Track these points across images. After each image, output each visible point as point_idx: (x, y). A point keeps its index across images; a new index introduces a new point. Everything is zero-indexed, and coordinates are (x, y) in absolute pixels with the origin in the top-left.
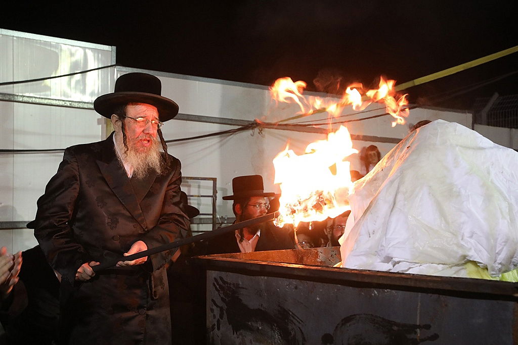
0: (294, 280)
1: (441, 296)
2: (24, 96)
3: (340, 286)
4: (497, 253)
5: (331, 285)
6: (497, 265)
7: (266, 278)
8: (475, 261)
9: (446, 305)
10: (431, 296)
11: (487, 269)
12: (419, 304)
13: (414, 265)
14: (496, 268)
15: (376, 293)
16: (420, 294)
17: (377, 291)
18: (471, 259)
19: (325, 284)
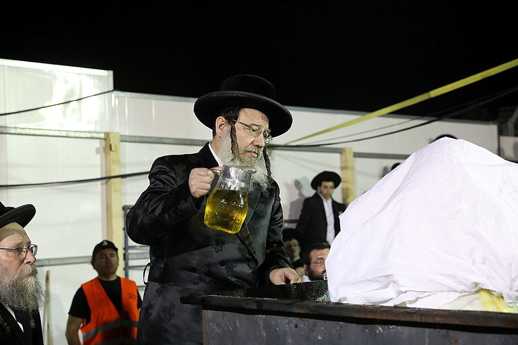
0: (294, 318)
1: (450, 331)
2: (17, 128)
3: (342, 323)
4: (513, 280)
5: (333, 323)
6: (514, 293)
7: (264, 316)
8: (488, 290)
9: (456, 341)
10: (439, 332)
11: (503, 297)
12: (427, 340)
13: (422, 294)
14: (513, 296)
15: (381, 329)
16: (427, 330)
17: (381, 328)
18: (484, 288)
19: (327, 321)
